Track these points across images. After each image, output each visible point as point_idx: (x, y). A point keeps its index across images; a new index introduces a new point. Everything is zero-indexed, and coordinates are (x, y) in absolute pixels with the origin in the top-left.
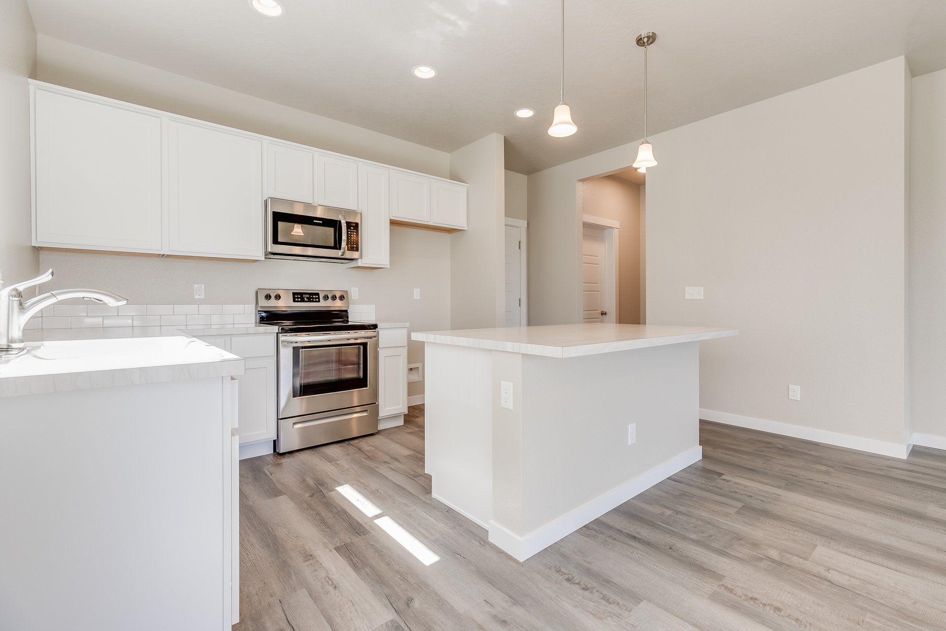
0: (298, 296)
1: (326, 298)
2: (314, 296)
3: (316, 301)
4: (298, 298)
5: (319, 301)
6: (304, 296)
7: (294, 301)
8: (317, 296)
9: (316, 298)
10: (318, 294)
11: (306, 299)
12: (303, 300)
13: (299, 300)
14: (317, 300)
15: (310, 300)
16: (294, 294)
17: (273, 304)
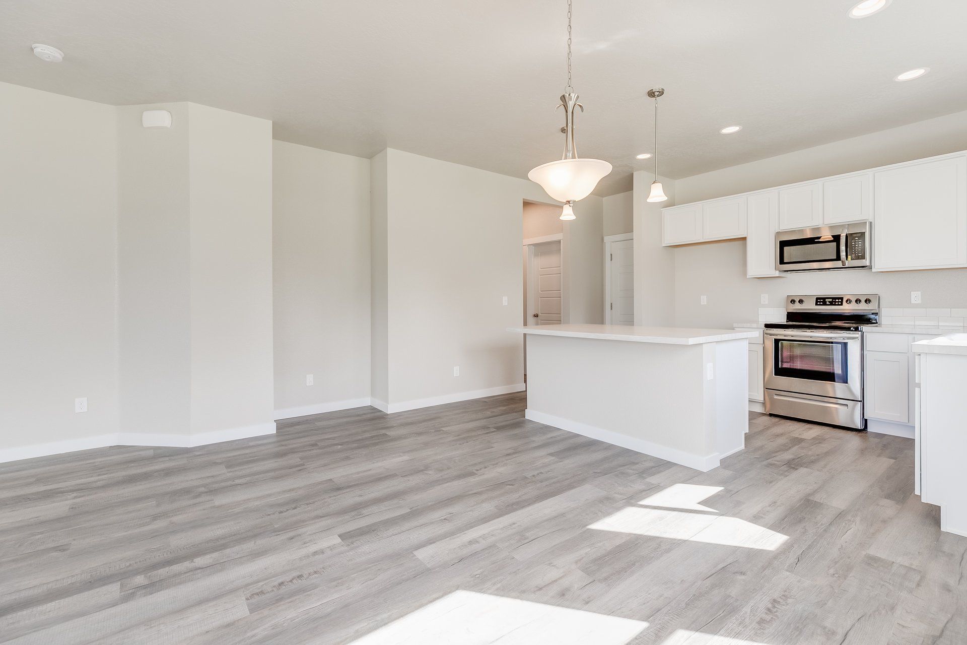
0: (821, 301)
1: (849, 301)
2: (837, 300)
3: (838, 305)
4: (820, 302)
5: (842, 305)
6: (826, 300)
7: (816, 304)
8: (840, 300)
9: (839, 302)
10: (842, 299)
11: (828, 303)
12: (825, 304)
13: (821, 303)
14: (840, 303)
15: (831, 304)
16: (817, 299)
17: (797, 308)
